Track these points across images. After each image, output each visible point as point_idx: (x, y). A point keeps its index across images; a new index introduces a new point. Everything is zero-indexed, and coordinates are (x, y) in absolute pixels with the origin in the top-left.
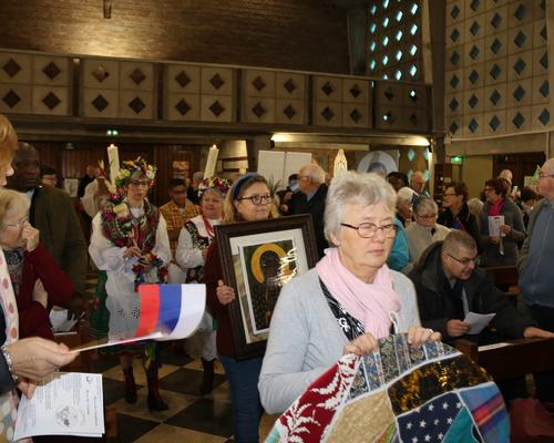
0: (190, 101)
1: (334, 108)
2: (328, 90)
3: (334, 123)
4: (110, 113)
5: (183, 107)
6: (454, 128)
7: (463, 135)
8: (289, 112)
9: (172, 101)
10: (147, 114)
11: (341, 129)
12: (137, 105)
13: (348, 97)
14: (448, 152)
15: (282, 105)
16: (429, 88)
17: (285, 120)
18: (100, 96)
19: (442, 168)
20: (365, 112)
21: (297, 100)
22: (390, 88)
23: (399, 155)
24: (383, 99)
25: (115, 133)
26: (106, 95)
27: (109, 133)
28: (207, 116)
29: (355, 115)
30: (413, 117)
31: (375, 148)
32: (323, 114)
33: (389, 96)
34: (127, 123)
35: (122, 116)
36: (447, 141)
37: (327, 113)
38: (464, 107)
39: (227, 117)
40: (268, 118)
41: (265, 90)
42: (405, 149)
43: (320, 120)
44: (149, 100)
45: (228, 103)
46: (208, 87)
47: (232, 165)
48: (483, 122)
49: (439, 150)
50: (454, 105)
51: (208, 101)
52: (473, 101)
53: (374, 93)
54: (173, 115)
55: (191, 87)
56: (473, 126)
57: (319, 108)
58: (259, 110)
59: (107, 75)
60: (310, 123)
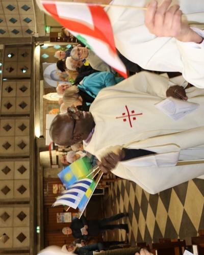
0: (18, 185)
1: (19, 102)
2: (9, 106)
3: (28, 101)
4: (27, 232)
5: (22, 189)
6: (29, 32)
7: (33, 26)
8: (22, 128)
9: (19, 196)
10: (27, 210)
11: (31, 97)
12: (22, 216)
13: (13, 93)
14: (43, 34)
15: (19, 132)
16: (6, 47)
17: (27, 130)
18: (18, 238)
19: (53, 38)
20: (21, 84)
21: (16, 123)
22: (7, 69)
23: (46, 63)
24: (13, 73)
25: (38, 228)
26: (17, 234)
27: (38, 231)
28: (27, 175)
29: (23, 89)
30: (23, 55)
31: (42, 77)
32: (23, 108)
33: (11, 70)
34: (32, 222)
35: (28, 225)
36: (37, 35)
37: (23, 105)
38: (16, 26)
39: (26, 164)
40: (27, 140)
41: (10, 142)
42: (42, 60)
43: (27, 110)
44: (18, 210)
45: (19, 164)
46: (9, 175)
47: (54, 160)
48: (25, 14)
49: (42, 39)
50: (15, 32)
51: (18, 175)
52: (13, 21)
53: (10, 79)
54: (27, 195)
55: (10, 185)
56: (28, 21)
57: (20, 110)
58: (22, 145)
59: (5, 234)
60: (28, 115)
